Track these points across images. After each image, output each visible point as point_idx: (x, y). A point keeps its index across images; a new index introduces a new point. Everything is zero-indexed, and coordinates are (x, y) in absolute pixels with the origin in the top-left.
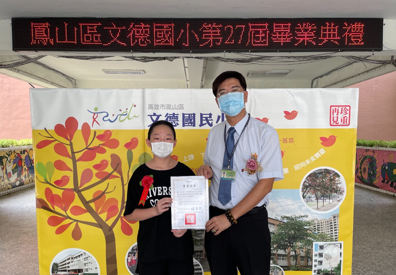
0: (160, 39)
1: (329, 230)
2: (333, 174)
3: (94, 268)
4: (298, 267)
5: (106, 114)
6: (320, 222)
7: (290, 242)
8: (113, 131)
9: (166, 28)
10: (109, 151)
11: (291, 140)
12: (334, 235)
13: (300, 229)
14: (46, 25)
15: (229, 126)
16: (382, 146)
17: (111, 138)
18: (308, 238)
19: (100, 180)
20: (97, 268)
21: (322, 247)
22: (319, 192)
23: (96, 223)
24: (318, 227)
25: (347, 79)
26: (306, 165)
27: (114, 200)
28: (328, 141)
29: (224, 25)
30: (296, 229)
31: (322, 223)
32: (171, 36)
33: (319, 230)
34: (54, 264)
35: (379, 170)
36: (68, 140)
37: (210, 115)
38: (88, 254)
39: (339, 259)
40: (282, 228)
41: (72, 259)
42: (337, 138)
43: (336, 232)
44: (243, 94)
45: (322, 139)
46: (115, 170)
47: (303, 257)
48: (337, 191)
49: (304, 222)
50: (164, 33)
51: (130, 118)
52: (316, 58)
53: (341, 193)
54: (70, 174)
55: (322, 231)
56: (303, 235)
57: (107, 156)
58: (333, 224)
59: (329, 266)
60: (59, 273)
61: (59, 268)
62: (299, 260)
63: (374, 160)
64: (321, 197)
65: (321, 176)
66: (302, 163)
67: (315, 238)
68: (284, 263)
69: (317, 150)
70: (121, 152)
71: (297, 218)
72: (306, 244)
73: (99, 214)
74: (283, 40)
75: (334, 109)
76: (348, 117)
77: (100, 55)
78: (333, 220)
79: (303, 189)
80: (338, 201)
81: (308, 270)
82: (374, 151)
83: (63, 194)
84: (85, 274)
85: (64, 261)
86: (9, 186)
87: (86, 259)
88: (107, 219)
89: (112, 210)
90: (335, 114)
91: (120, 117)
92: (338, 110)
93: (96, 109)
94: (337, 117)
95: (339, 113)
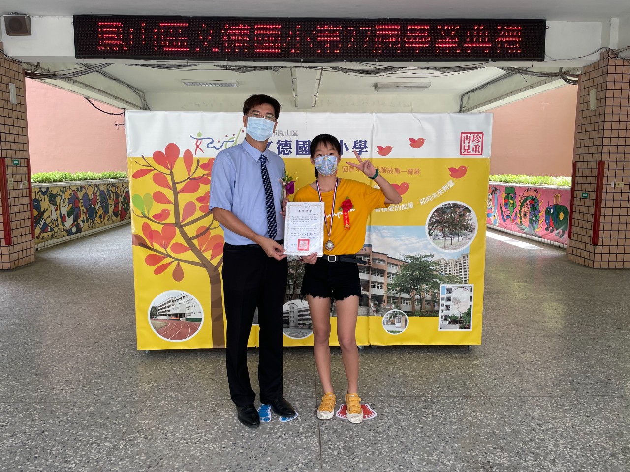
1: (457, 272)
2: (463, 209)
3: (197, 313)
4: (423, 312)
5: (211, 140)
7: (415, 284)
11: (418, 172)
12: (463, 276)
13: (426, 270)
18: (434, 280)
19: (204, 214)
20: (200, 312)
21: (449, 291)
23: (200, 262)
24: (446, 267)
25: (506, 95)
26: (433, 198)
27: (219, 237)
28: (457, 172)
29: (345, 27)
30: (421, 270)
31: (449, 263)
33: (447, 271)
34: (153, 307)
35: (542, 214)
36: (169, 169)
38: (191, 296)
39: (469, 304)
40: (406, 269)
41: (173, 302)
42: (468, 169)
43: (465, 273)
45: (451, 169)
47: (429, 300)
48: (468, 228)
49: (430, 262)
52: (463, 69)
53: (472, 230)
54: (171, 207)
55: (450, 273)
56: (429, 277)
58: (462, 265)
59: (458, 311)
60: (157, 317)
61: (159, 312)
62: (424, 304)
63: (537, 201)
64: (450, 234)
65: (449, 211)
66: (428, 197)
67: (442, 280)
68: (408, 308)
69: (445, 183)
71: (423, 257)
72: (432, 287)
73: (204, 251)
75: (465, 136)
76: (481, 146)
77: (186, 64)
78: (462, 261)
79: (429, 225)
80: (468, 239)
81: (434, 316)
82: (537, 190)
83: (163, 229)
84: (187, 319)
85: (163, 305)
86: (64, 233)
87: (188, 302)
88: (212, 257)
89: (217, 247)
90: (466, 142)
91: (226, 144)
92: (470, 137)
93: (199, 134)
94: (469, 145)
95: (471, 141)
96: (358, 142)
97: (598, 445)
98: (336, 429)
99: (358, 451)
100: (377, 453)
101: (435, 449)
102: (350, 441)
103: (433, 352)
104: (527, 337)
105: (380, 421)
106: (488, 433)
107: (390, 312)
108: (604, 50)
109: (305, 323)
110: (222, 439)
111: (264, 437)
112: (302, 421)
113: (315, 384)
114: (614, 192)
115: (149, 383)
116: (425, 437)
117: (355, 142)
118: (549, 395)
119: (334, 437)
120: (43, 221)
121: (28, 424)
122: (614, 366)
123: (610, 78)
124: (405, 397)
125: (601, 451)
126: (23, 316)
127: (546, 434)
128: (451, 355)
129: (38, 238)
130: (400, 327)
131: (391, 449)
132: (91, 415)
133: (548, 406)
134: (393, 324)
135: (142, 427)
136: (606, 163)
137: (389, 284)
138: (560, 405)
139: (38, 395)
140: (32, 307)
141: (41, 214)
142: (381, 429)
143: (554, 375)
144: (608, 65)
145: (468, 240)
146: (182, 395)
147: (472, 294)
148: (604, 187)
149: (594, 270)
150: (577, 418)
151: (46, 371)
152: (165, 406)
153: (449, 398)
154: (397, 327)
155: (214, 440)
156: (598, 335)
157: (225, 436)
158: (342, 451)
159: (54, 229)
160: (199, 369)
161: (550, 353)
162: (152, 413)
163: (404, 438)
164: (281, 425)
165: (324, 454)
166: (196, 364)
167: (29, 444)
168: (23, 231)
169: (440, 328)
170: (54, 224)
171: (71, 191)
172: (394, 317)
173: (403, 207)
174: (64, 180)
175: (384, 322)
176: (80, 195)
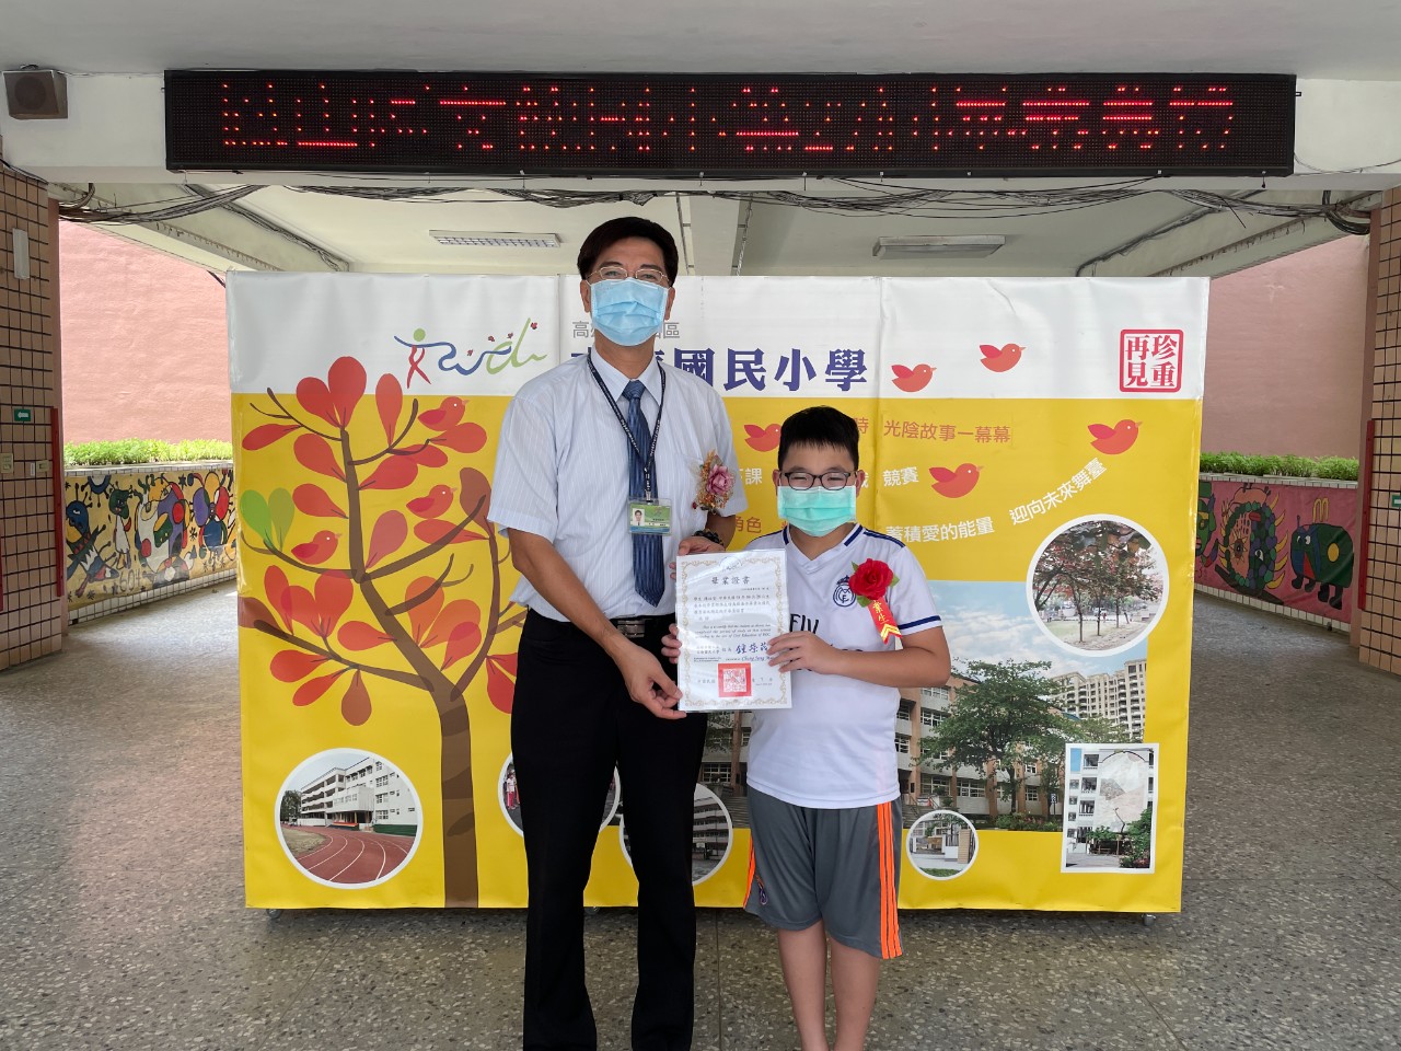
1: (1114, 709)
2: (1130, 536)
3: (404, 811)
4: (1019, 818)
5: (448, 350)
6: (1088, 683)
7: (994, 741)
8: (467, 401)
10: (457, 460)
11: (1002, 434)
12: (1130, 722)
13: (1027, 704)
17: (463, 421)
18: (1049, 730)
19: (426, 545)
20: (412, 810)
21: (1092, 760)
22: (1086, 592)
23: (416, 673)
24: (1082, 697)
25: (1186, 264)
26: (1046, 508)
27: (468, 606)
28: (1112, 438)
30: (1012, 704)
31: (1092, 686)
33: (1085, 708)
34: (288, 794)
35: (1283, 546)
36: (335, 423)
37: (759, 354)
38: (390, 765)
39: (1146, 797)
40: (972, 700)
41: (341, 780)
42: (1141, 429)
43: (1136, 713)
45: (1095, 429)
46: (472, 517)
47: (1035, 787)
48: (1140, 588)
49: (1040, 680)
51: (520, 362)
53: (1153, 595)
54: (340, 527)
55: (1094, 711)
56: (1036, 722)
57: (448, 475)
58: (1128, 690)
59: (1115, 819)
60: (300, 821)
61: (303, 805)
62: (1022, 796)
63: (1268, 515)
64: (1093, 606)
65: (1090, 542)
66: (1033, 502)
67: (1071, 731)
68: (978, 805)
69: (1080, 465)
71: (1019, 668)
72: (1043, 749)
73: (422, 646)
78: (1127, 679)
79: (1036, 581)
80: (1143, 619)
81: (1049, 830)
82: (1267, 489)
83: (318, 585)
84: (378, 828)
85: (316, 788)
86: (145, 581)
87: (382, 780)
88: (447, 664)
89: (462, 634)
90: (1136, 356)
91: (490, 359)
92: (1145, 342)
93: (420, 334)
94: (1143, 365)
95: (1149, 354)
96: (841, 354)
104: (1297, 883)
107: (928, 816)
117: (832, 354)
120: (94, 554)
128: (1096, 939)
130: (955, 860)
134: (937, 850)
137: (925, 741)
141: (88, 537)
145: (1142, 624)
147: (1155, 772)
154: (947, 860)
159: (120, 572)
160: (402, 970)
161: (1370, 933)
166: (397, 952)
169: (1068, 865)
170: (121, 561)
171: (165, 483)
172: (938, 832)
173: (965, 530)
174: (151, 459)
175: (911, 845)
176: (188, 493)
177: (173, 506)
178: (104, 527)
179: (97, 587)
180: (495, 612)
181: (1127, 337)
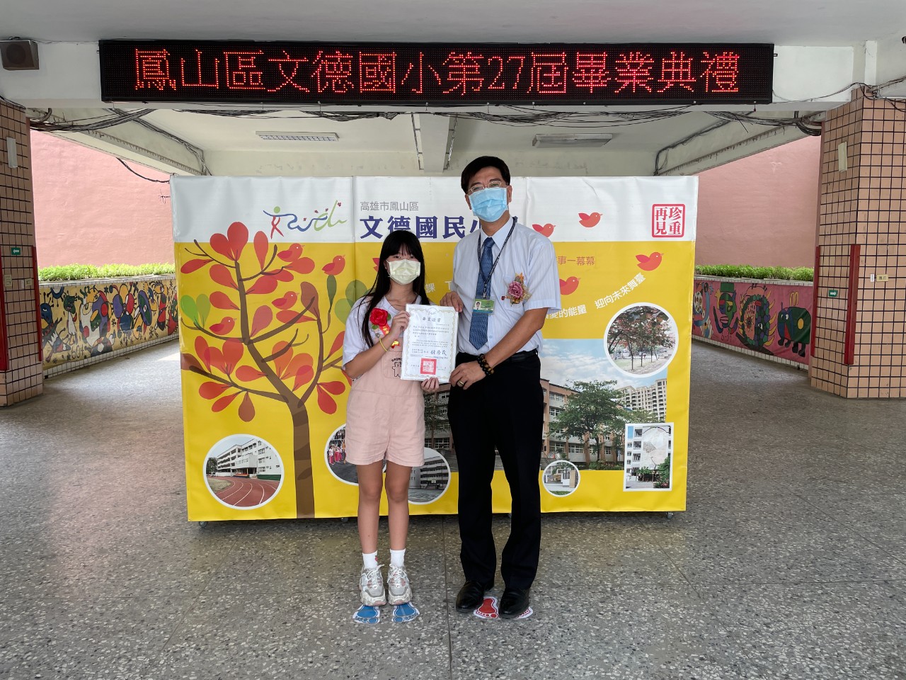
0: (370, 80)
1: (650, 405)
2: (658, 314)
3: (274, 467)
4: (602, 463)
5: (293, 218)
6: (637, 392)
7: (589, 424)
8: (304, 246)
9: (381, 61)
10: (299, 278)
11: (591, 260)
12: (658, 412)
13: (605, 404)
14: (161, 54)
15: (484, 237)
16: (782, 278)
17: (302, 256)
18: (617, 417)
19: (283, 324)
20: (278, 466)
21: (639, 432)
22: (635, 344)
23: (279, 394)
24: (634, 399)
25: (719, 151)
26: (614, 299)
27: (306, 357)
28: (649, 262)
29: (487, 56)
30: (597, 403)
31: (639, 393)
32: (390, 74)
33: (635, 405)
34: (210, 459)
35: (773, 320)
36: (233, 259)
37: (461, 219)
38: (265, 443)
39: (668, 451)
40: (576, 402)
41: (239, 451)
42: (663, 257)
43: (662, 407)
44: (505, 190)
45: (640, 258)
46: (307, 308)
47: (609, 447)
48: (663, 341)
49: (611, 391)
50: (377, 69)
51: (332, 224)
52: (655, 115)
53: (670, 345)
54: (236, 315)
55: (640, 407)
56: (610, 413)
57: (294, 286)
58: (657, 395)
59: (651, 463)
60: (217, 474)
61: (218, 466)
62: (603, 452)
63: (765, 302)
64: (639, 351)
65: (637, 317)
66: (607, 297)
67: (628, 417)
68: (578, 456)
69: (632, 277)
70: (318, 279)
71: (600, 385)
72: (614, 428)
73: (282, 378)
74: (594, 83)
75: (658, 211)
76: (681, 223)
77: (261, 109)
78: (657, 389)
79: (609, 339)
80: (665, 357)
81: (617, 469)
82: (765, 287)
83: (225, 347)
84: (260, 477)
85: (226, 456)
86: (87, 353)
87: (261, 451)
88: (296, 387)
89: (303, 372)
90: (661, 218)
91: (316, 223)
92: (665, 211)
93: (277, 209)
94: (664, 223)
95: (667, 217)
97: (851, 652)
98: (474, 634)
99: (505, 665)
100: (533, 668)
101: (616, 661)
102: (494, 651)
103: (615, 521)
104: (751, 498)
105: (538, 621)
106: (692, 637)
107: (554, 464)
108: (856, 86)
109: (430, 482)
110: (308, 650)
111: (370, 647)
112: (425, 622)
113: (444, 569)
114: (875, 289)
115: (203, 569)
116: (602, 644)
118: (781, 582)
119: (470, 645)
120: (56, 336)
121: (28, 629)
122: (876, 538)
123: (866, 126)
124: (574, 586)
125: (855, 662)
126: (24, 474)
127: (776, 638)
128: (641, 525)
129: (48, 361)
130: (568, 486)
131: (552, 661)
132: (120, 616)
133: (780, 598)
134: (559, 481)
135: (192, 633)
136: (863, 248)
137: (551, 424)
138: (798, 596)
139: (43, 589)
140: (38, 460)
141: (53, 325)
142: (538, 632)
143: (789, 552)
144: (863, 108)
145: (665, 360)
146: (251, 586)
147: (672, 438)
148: (861, 281)
149: (848, 401)
150: (822, 614)
151: (56, 552)
152: (227, 602)
153: (637, 587)
154: (564, 486)
155: (297, 651)
156: (853, 493)
157: (314, 646)
158: (482, 665)
159: (71, 347)
160: (278, 548)
161: (785, 520)
162: (207, 613)
163: (571, 646)
164: (394, 628)
165: (456, 670)
166: (273, 542)
167: (30, 658)
168: (26, 351)
169: (627, 487)
170: (72, 340)
171: (96, 292)
172: (559, 472)
173: (571, 312)
174: (86, 277)
175: (545, 479)
176: (110, 297)
177: (101, 306)
178: (61, 319)
179: (58, 356)
180: (321, 359)
181: (657, 208)
